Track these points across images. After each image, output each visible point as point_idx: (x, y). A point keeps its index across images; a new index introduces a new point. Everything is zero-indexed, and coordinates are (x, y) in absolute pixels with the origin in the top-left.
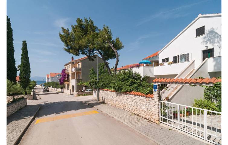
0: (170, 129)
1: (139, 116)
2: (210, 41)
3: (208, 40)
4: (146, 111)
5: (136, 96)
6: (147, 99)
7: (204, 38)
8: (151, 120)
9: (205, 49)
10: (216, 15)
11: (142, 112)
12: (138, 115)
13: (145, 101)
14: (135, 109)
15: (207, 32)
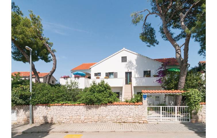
0: (158, 123)
1: (126, 122)
2: (130, 68)
3: (129, 66)
4: (135, 116)
5: (122, 106)
6: (136, 106)
7: (127, 65)
8: (140, 122)
9: (127, 71)
10: (133, 52)
11: (129, 119)
12: (124, 122)
13: (134, 108)
14: (121, 117)
15: (128, 62)
